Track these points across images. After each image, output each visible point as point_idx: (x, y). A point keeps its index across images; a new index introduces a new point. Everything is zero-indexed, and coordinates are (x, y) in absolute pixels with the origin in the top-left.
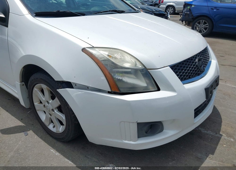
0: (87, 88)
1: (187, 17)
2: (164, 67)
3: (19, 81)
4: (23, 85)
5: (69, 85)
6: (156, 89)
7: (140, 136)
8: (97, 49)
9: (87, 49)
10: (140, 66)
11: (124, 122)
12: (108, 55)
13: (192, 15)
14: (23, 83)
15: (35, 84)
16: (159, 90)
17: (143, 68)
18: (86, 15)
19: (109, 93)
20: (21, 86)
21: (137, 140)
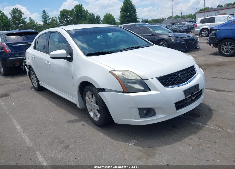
0: (112, 91)
1: (213, 40)
2: (153, 78)
3: (77, 92)
4: (79, 94)
5: (103, 90)
6: (149, 90)
7: (141, 117)
8: (116, 71)
9: (112, 71)
10: (139, 78)
11: (131, 108)
12: (122, 74)
13: (218, 39)
14: (79, 93)
15: (86, 92)
16: (150, 90)
17: (141, 79)
18: (114, 53)
19: (123, 92)
20: (78, 94)
21: (140, 119)
